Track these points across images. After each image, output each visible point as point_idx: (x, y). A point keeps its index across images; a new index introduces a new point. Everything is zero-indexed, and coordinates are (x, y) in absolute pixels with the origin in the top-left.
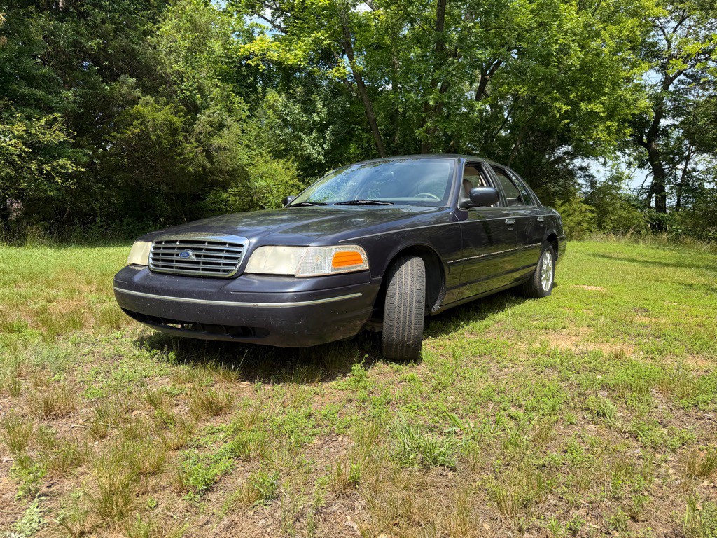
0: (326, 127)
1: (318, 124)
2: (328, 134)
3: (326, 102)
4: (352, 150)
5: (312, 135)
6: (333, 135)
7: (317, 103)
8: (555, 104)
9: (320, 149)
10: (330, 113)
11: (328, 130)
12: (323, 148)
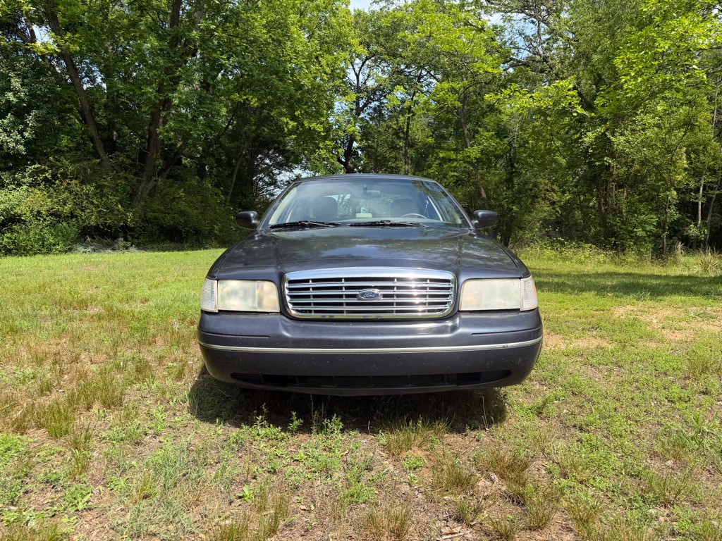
0: (28, 110)
1: (15, 106)
2: (30, 120)
3: (26, 81)
4: (64, 142)
5: (5, 118)
6: (38, 121)
7: (12, 81)
8: (282, 118)
9: (19, 137)
10: (32, 95)
11: (30, 115)
12: (23, 137)
